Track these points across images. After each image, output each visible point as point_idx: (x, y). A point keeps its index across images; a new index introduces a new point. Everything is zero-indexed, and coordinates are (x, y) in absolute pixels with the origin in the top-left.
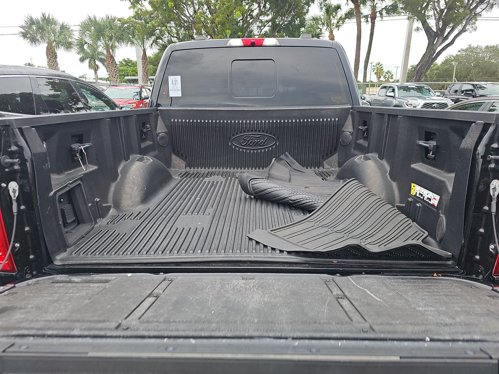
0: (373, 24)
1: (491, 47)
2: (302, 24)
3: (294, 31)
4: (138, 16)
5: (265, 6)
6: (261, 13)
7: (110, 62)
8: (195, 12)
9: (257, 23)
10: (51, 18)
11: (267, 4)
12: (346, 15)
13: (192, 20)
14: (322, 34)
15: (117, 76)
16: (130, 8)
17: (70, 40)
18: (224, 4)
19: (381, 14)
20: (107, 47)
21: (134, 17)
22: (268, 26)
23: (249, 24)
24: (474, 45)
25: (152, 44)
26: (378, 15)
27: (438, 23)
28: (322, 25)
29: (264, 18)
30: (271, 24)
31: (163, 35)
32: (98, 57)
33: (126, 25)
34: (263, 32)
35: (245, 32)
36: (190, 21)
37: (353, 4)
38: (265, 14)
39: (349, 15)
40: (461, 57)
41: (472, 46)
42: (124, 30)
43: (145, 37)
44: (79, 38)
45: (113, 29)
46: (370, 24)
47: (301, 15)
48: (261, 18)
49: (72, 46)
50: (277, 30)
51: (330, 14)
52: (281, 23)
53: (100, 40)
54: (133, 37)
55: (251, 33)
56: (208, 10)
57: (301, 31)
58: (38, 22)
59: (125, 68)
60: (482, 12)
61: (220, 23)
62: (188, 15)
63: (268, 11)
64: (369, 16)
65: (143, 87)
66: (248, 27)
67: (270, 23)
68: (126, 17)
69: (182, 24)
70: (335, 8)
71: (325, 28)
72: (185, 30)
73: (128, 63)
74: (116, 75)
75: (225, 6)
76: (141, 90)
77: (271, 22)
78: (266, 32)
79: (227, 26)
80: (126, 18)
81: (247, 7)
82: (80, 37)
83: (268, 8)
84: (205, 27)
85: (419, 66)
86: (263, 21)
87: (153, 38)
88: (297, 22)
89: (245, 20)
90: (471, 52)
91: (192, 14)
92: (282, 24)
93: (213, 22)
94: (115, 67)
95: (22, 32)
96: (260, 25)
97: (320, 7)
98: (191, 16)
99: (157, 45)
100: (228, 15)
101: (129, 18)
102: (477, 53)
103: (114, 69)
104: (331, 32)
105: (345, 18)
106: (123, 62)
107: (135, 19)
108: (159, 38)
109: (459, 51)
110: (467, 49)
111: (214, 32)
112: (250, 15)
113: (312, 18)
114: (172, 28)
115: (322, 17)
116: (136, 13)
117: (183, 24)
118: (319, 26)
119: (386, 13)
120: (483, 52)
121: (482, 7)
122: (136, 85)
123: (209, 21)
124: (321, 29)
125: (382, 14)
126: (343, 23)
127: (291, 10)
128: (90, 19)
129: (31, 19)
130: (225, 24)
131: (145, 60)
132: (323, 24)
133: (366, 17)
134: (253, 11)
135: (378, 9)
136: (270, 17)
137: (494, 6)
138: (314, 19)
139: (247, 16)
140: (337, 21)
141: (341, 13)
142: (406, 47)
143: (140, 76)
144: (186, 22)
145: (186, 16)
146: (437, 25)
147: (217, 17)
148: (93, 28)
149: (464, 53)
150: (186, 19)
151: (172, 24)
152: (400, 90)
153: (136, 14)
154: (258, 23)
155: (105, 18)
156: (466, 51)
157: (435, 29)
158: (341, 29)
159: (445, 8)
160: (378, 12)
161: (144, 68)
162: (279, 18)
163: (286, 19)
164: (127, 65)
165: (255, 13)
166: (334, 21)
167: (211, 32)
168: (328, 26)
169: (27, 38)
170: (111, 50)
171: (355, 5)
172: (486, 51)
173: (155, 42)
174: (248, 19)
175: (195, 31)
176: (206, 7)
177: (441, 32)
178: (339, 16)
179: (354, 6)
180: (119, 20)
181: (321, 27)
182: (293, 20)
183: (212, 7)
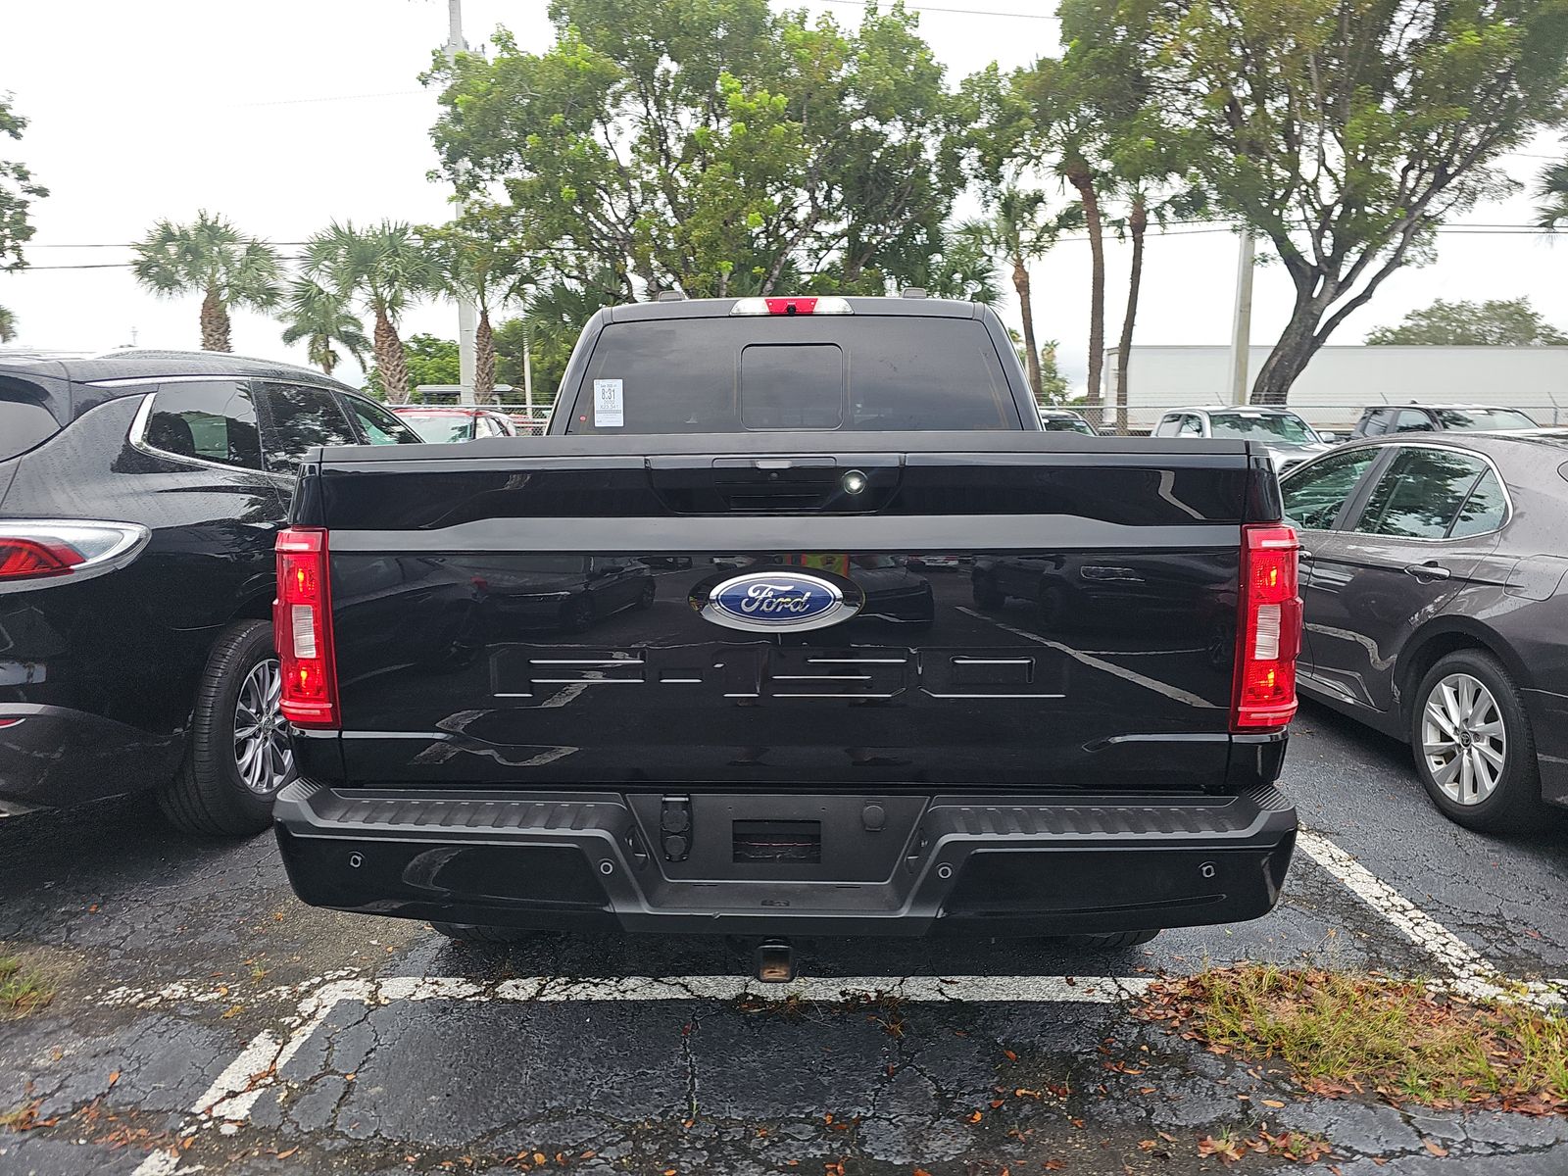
0: (1138, 245)
1: (1503, 306)
2: (936, 244)
3: (913, 264)
4: (470, 220)
5: (828, 197)
6: (818, 214)
7: (386, 345)
8: (633, 211)
9: (807, 240)
10: (220, 224)
11: (833, 191)
12: (1060, 218)
13: (624, 231)
14: (991, 270)
15: (402, 384)
16: (451, 200)
17: (271, 283)
18: (715, 194)
19: (1161, 216)
20: (379, 305)
21: (461, 224)
22: (839, 249)
23: (786, 245)
24: (1452, 299)
25: (508, 295)
26: (1151, 217)
27: (1320, 243)
28: (992, 247)
29: (826, 228)
30: (846, 245)
31: (538, 272)
32: (339, 331)
33: (436, 245)
34: (824, 265)
35: (773, 265)
36: (620, 237)
37: (1078, 191)
38: (831, 216)
39: (1068, 219)
40: (1414, 334)
41: (1445, 302)
42: (430, 257)
43: (488, 277)
44: (303, 279)
45: (398, 256)
46: (1130, 243)
47: (931, 219)
48: (819, 227)
49: (278, 300)
50: (864, 260)
51: (1016, 216)
52: (874, 242)
53: (359, 284)
54: (456, 276)
55: (790, 268)
56: (669, 207)
57: (932, 262)
58: (184, 235)
59: (417, 360)
60: (1446, 213)
61: (702, 242)
62: (613, 219)
63: (839, 208)
64: (1127, 222)
65: (481, 413)
66: (781, 252)
67: (844, 242)
68: (438, 224)
69: (593, 242)
70: (1027, 200)
71: (1002, 253)
72: (602, 258)
73: (427, 345)
74: (399, 380)
75: (717, 199)
76: (476, 421)
77: (846, 239)
78: (833, 264)
79: (724, 249)
80: (437, 227)
81: (778, 199)
82: (304, 276)
83: (839, 200)
84: (661, 251)
85: (1276, 359)
86: (824, 235)
87: (512, 279)
88: (921, 238)
89: (772, 233)
90: (1442, 318)
91: (622, 215)
92: (879, 243)
93: (682, 239)
94: (399, 357)
95: (135, 263)
96: (816, 246)
97: (982, 201)
98: (622, 222)
99: (523, 298)
100: (725, 222)
101: (447, 227)
102: (1464, 321)
103: (395, 363)
104: (1019, 264)
105: (1057, 228)
106: (411, 344)
107: (464, 228)
108: (527, 279)
109: (1407, 318)
110: (1432, 310)
111: (686, 263)
112: (786, 219)
113: (963, 228)
114: (566, 253)
115: (993, 225)
116: (466, 212)
117: (598, 241)
118: (985, 249)
119: (1174, 213)
120: (1480, 319)
121: (1444, 200)
122: (457, 407)
123: (670, 235)
124: (991, 257)
125: (1164, 215)
126: (1053, 240)
127: (903, 208)
128: (336, 229)
129: (166, 228)
130: (718, 245)
131: (486, 340)
132: (996, 243)
133: (1119, 224)
134: (796, 208)
135: (1151, 204)
136: (844, 225)
137: (1480, 196)
138: (969, 228)
139: (778, 223)
140: (1035, 236)
141: (1046, 215)
142: (1241, 306)
143: (467, 384)
144: (605, 237)
145: (606, 222)
146: (1317, 248)
147: (696, 227)
148: (341, 252)
149: (1424, 323)
150: (605, 229)
151: (567, 242)
152: (1220, 425)
153: (465, 216)
154: (809, 240)
155: (378, 226)
156: (1429, 318)
157: (1311, 259)
158: (1045, 256)
159: (1336, 203)
160: (1152, 212)
161: (483, 360)
162: (869, 228)
163: (888, 231)
164: (422, 351)
165: (801, 215)
166: (1026, 236)
167: (678, 263)
168: (1011, 249)
169: (150, 277)
170: (389, 312)
171: (1083, 192)
172: (1488, 318)
173: (517, 290)
174: (782, 231)
175: (631, 262)
176: (662, 197)
177: (1329, 267)
178: (1041, 224)
179: (1081, 196)
180: (418, 231)
181: (989, 250)
182: (910, 231)
183: (681, 199)
